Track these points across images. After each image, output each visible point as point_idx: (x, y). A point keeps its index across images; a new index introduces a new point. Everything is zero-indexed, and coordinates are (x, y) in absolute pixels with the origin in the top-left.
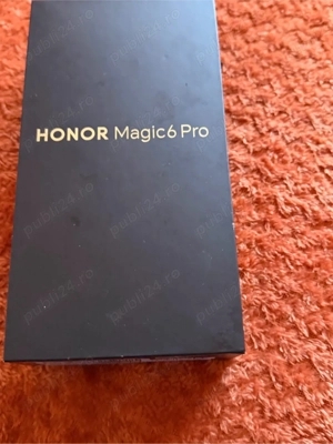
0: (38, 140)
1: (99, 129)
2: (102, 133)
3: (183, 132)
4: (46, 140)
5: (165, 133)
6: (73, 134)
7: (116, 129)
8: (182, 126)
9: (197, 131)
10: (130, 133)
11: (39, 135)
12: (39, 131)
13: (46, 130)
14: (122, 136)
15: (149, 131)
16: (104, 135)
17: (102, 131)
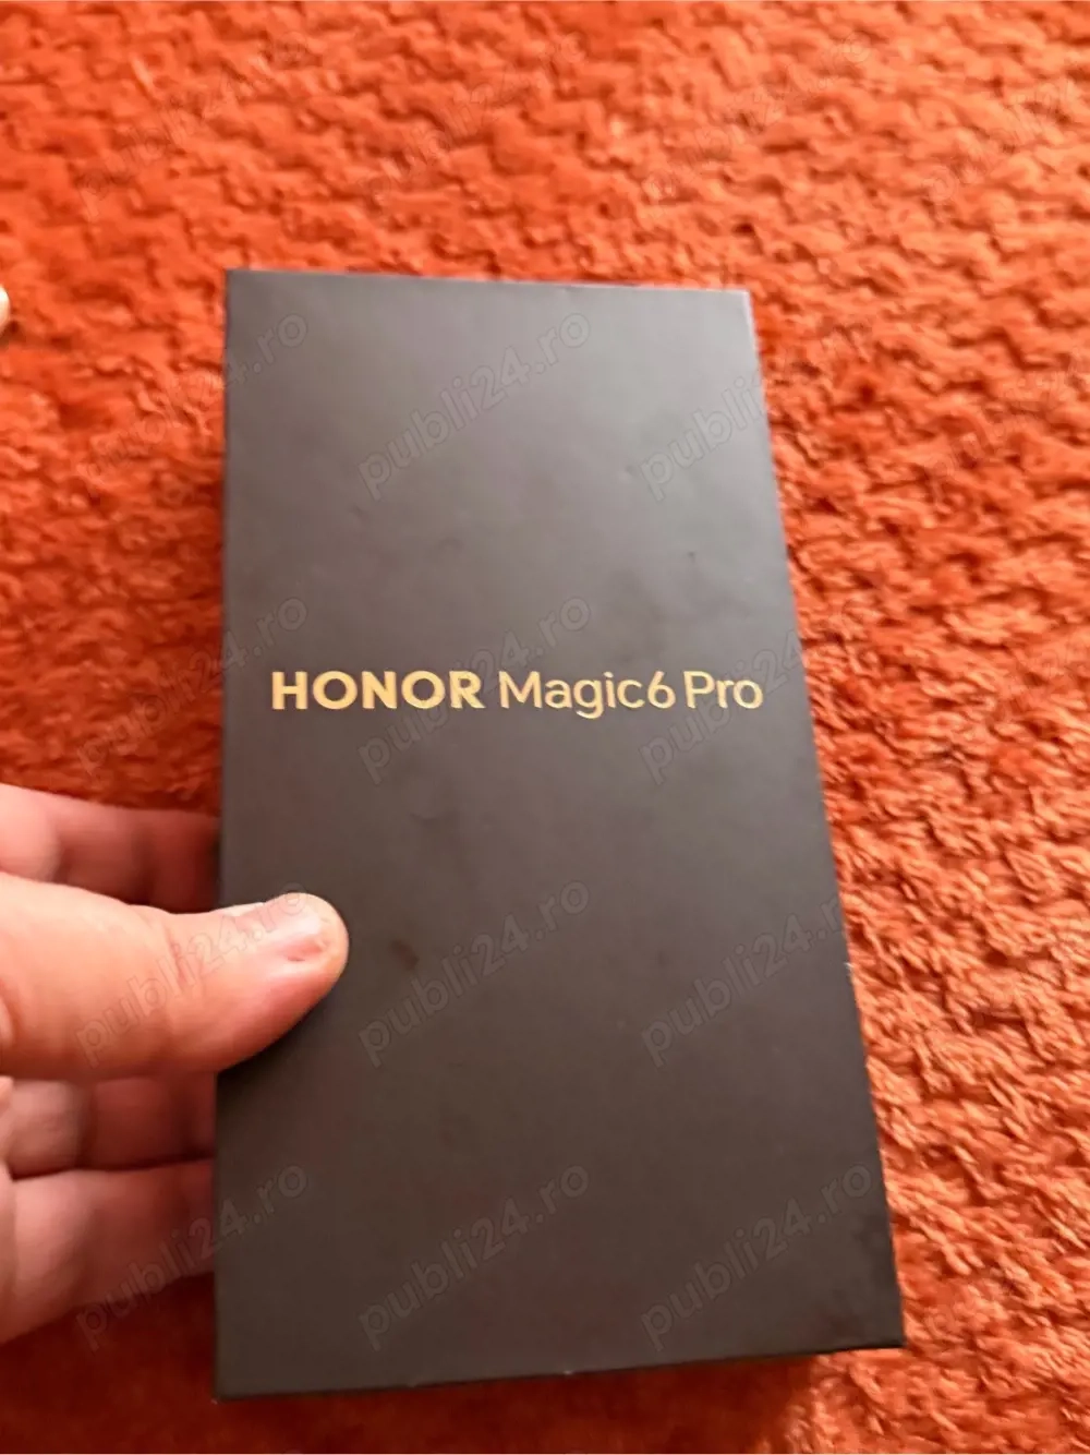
0: (278, 704)
1: (456, 676)
2: (464, 689)
3: (691, 691)
4: (302, 704)
5: (642, 693)
6: (379, 690)
7: (504, 678)
8: (689, 675)
9: (729, 691)
10: (545, 690)
11: (280, 689)
12: (278, 677)
13: (301, 677)
14: (521, 697)
15: (596, 685)
16: (469, 694)
17: (465, 683)
